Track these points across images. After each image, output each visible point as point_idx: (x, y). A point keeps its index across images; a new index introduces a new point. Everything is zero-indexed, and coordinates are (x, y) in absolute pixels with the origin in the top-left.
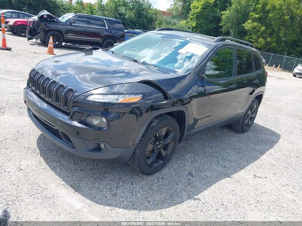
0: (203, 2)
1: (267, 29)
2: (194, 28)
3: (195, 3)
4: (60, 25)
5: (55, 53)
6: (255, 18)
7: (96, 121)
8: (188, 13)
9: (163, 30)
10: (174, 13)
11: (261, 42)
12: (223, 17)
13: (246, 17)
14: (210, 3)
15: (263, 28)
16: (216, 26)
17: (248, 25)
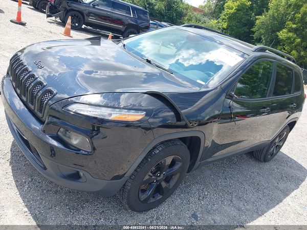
0: (238, 3)
1: (302, 41)
2: (224, 29)
3: (229, 3)
4: (82, 5)
5: (71, 35)
6: (291, 28)
7: (76, 140)
8: (221, 13)
9: (191, 26)
10: (206, 10)
11: (294, 55)
12: (257, 22)
13: (281, 25)
14: (246, 5)
15: (299, 40)
16: (248, 30)
17: (283, 34)
